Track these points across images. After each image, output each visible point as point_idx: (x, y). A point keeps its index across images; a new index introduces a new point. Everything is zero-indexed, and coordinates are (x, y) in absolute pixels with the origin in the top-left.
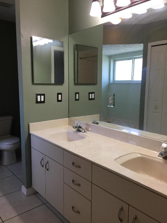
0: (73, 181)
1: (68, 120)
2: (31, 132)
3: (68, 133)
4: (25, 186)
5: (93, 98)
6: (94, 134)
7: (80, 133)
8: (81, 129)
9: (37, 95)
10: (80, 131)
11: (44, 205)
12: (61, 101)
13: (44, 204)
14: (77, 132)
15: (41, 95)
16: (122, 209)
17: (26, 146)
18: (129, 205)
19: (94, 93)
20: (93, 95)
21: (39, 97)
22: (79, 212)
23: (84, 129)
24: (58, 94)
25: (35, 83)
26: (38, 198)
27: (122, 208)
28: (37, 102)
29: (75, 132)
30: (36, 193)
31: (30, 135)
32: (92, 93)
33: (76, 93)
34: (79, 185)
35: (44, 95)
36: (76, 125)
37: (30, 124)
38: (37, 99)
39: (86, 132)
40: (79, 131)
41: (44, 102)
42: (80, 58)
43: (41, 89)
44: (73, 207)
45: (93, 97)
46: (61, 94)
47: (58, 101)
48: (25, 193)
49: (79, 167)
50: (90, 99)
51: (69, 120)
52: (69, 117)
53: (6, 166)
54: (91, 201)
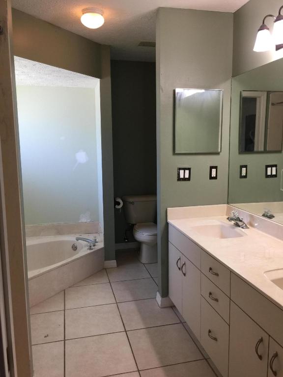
0: (210, 294)
1: (226, 207)
2: (169, 221)
3: (222, 227)
4: (160, 294)
5: (274, 175)
6: (261, 232)
7: (238, 229)
8: (240, 223)
9: (180, 169)
10: (239, 226)
11: (181, 324)
12: (215, 178)
13: (181, 322)
14: (234, 227)
15: (184, 169)
16: (261, 340)
17: (162, 238)
18: (269, 336)
19: (276, 166)
20: (274, 169)
21: (182, 172)
22: (215, 339)
23: (245, 224)
24: (211, 168)
25: (177, 152)
26: (176, 313)
27: (262, 338)
28: (179, 179)
29: (232, 227)
30: (173, 307)
31: (167, 224)
32: (272, 166)
33: (242, 167)
34: (217, 300)
35: (189, 169)
36: (232, 216)
37: (168, 208)
38: (179, 174)
39: (249, 228)
40: (237, 225)
41: (189, 179)
42: (273, 104)
43: (186, 161)
44: (210, 331)
45: (274, 173)
46: (216, 167)
47: (211, 178)
48: (160, 303)
49: (217, 275)
50: (267, 176)
51: (228, 207)
52: (228, 203)
53: (144, 264)
54: (229, 326)
